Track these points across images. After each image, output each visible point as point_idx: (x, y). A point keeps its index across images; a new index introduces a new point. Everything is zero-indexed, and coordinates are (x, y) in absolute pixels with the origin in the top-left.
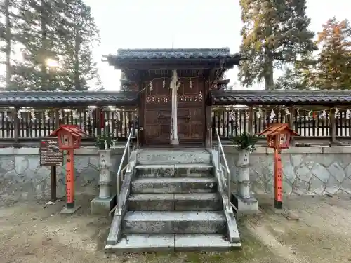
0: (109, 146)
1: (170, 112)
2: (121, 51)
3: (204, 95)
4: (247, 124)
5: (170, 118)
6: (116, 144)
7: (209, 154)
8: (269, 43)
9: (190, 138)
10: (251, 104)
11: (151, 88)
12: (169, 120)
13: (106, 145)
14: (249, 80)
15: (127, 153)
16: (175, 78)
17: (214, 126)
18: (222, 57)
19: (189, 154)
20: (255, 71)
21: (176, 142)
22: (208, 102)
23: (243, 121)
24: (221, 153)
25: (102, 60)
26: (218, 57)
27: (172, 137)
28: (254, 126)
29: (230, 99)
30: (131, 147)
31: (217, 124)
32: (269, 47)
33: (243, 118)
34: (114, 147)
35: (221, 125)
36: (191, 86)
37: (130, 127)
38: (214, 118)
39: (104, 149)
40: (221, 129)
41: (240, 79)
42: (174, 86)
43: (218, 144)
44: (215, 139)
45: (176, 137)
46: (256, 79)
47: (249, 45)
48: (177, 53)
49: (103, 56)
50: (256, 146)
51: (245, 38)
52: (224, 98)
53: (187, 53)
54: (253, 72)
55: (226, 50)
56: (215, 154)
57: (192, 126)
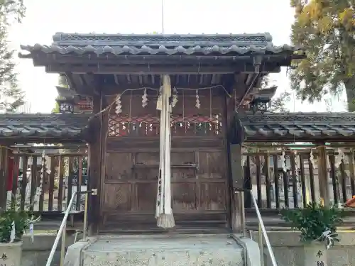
0: (19, 233)
1: (157, 155)
2: (60, 38)
3: (225, 122)
4: (316, 179)
5: (157, 167)
6: (36, 227)
7: (239, 251)
8: (346, 21)
9: (198, 211)
10: (320, 140)
11: (119, 107)
12: (155, 172)
13: (13, 233)
14: (314, 87)
15: (58, 249)
16: (167, 88)
17: (248, 186)
18: (257, 54)
19: (198, 251)
20: (325, 71)
21: (168, 223)
22: (234, 136)
23: (307, 172)
24: (265, 246)
25: (21, 56)
26: (249, 53)
27: (159, 210)
28: (330, 179)
29: (277, 130)
30: (70, 233)
31: (254, 178)
32: (347, 26)
33: (306, 166)
34: (31, 233)
35: (263, 178)
36: (198, 105)
37: (70, 185)
38: (247, 168)
39: (9, 239)
40: (263, 188)
41: (296, 86)
42: (164, 105)
43: (257, 225)
44: (251, 213)
45: (168, 210)
46: (327, 87)
47: (309, 24)
48: (170, 43)
49: (23, 48)
50: (339, 230)
51: (300, 11)
52: (266, 127)
53: (188, 43)
54: (321, 73)
55: (264, 39)
56: (253, 249)
57: (203, 186)
